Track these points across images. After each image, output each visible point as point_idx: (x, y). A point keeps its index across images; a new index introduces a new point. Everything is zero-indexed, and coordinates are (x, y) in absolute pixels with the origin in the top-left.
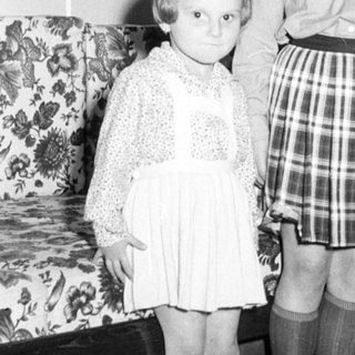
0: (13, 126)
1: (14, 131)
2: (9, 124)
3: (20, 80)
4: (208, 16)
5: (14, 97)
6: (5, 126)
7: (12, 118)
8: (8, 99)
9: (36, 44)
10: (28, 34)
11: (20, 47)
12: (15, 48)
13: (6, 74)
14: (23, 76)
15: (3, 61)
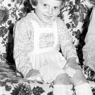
0: (76, 35)
1: (76, 37)
2: (74, 34)
3: (79, 19)
4: (49, 6)
5: (76, 25)
6: (73, 35)
7: (75, 32)
8: (75, 25)
9: (85, 7)
10: (82, 3)
11: (79, 7)
12: (78, 8)
13: (74, 17)
14: (80, 18)
15: (74, 12)
